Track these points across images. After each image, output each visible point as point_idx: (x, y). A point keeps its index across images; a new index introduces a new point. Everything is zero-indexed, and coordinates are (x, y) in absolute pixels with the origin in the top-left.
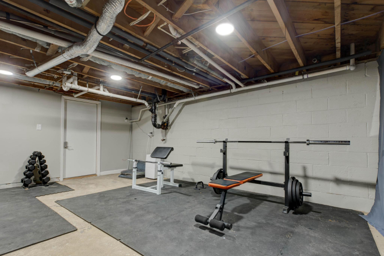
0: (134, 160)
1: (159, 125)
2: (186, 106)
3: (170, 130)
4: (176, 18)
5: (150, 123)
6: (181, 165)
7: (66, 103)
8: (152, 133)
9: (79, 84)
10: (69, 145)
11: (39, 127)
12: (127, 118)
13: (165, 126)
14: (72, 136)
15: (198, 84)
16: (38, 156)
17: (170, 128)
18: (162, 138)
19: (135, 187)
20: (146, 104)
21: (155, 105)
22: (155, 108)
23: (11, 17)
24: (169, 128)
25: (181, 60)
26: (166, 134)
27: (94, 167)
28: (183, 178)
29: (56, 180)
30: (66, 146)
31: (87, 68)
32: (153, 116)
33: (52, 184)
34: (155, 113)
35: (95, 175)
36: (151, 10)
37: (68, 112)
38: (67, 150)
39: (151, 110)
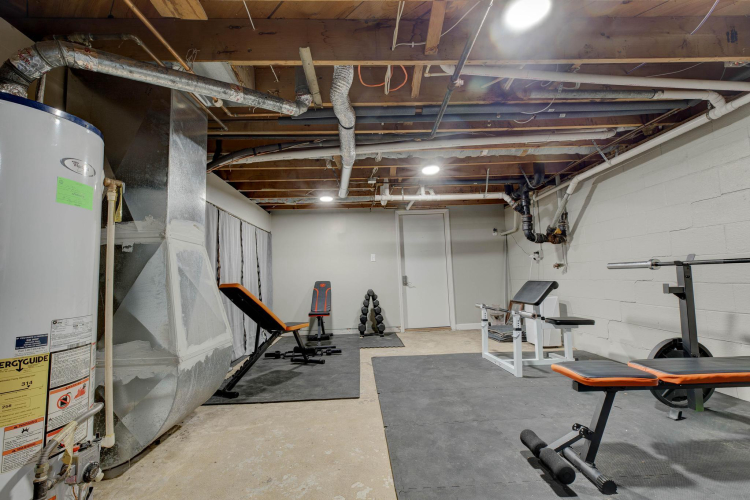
0: (481, 306)
1: (541, 235)
2: (600, 185)
3: (573, 243)
4: (431, 50)
5: (522, 235)
6: (591, 322)
7: (401, 221)
8: (538, 253)
9: (393, 193)
10: (409, 280)
11: (373, 257)
12: (495, 230)
13: (559, 236)
14: (414, 267)
15: (610, 130)
16: (371, 295)
17: (572, 239)
18: (554, 263)
19: (487, 355)
20: (507, 199)
21: (527, 197)
22: (528, 203)
23: (283, 146)
24: (568, 238)
25: (504, 104)
26: (565, 253)
27: (446, 317)
28: (611, 354)
29: (396, 330)
30: (405, 283)
31: (393, 169)
32: (526, 219)
33: (389, 334)
34: (529, 213)
35: (449, 328)
36: (389, 64)
37: (405, 233)
38: (407, 287)
39: (520, 209)
